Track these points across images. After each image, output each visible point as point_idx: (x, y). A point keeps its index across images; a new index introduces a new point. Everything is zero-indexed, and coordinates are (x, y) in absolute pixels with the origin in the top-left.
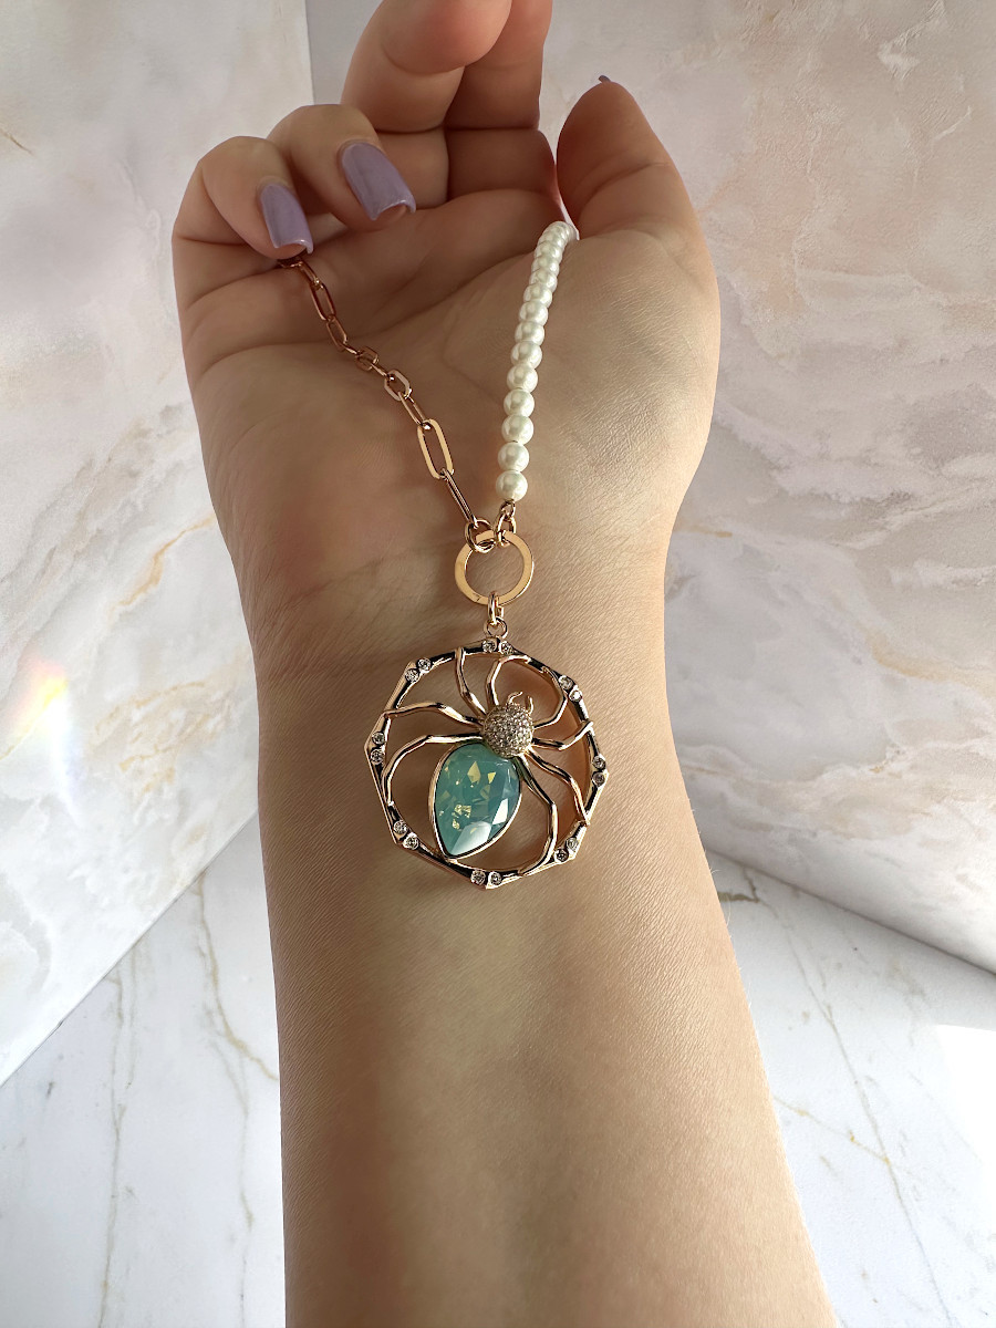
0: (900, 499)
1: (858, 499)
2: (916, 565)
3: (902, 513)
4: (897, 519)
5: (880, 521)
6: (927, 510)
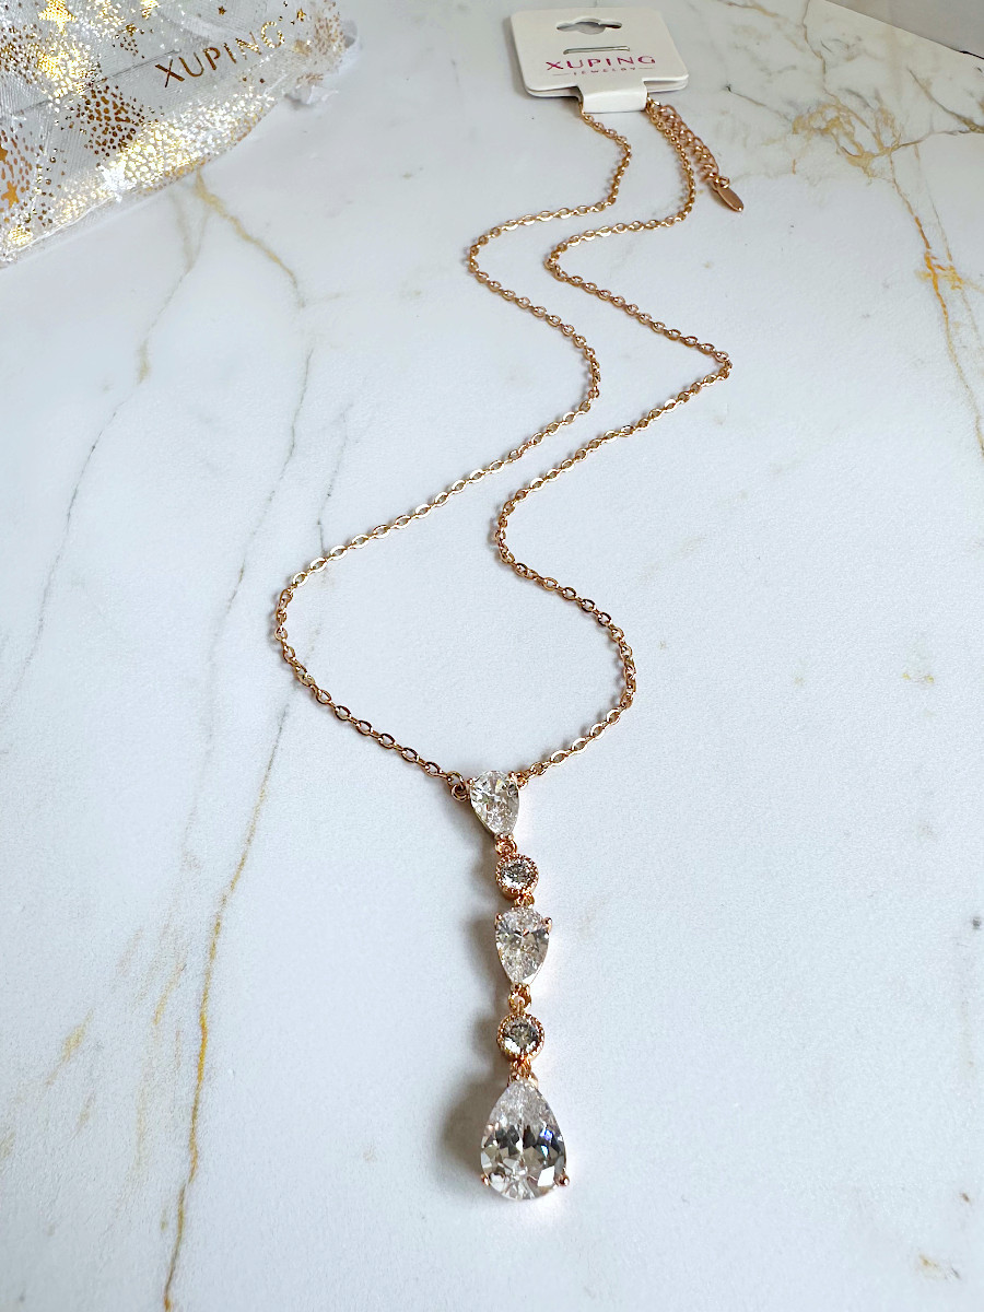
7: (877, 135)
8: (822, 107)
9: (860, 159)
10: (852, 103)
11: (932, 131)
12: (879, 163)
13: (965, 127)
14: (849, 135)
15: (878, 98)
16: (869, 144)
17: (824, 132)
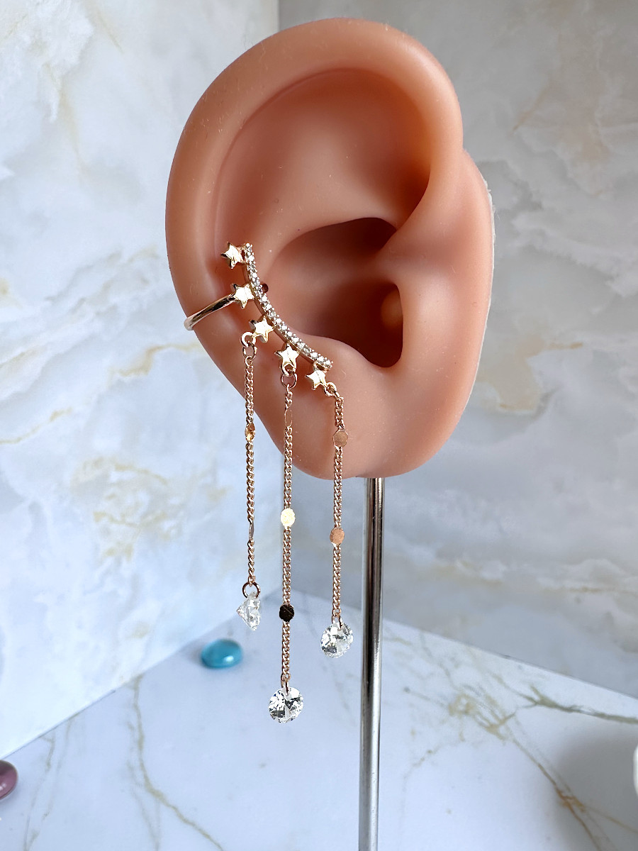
7: (492, 712)
8: (458, 698)
9: (491, 728)
10: (471, 694)
11: (517, 708)
12: (502, 730)
13: (530, 703)
14: (479, 713)
15: (481, 689)
16: (493, 720)
17: (466, 712)
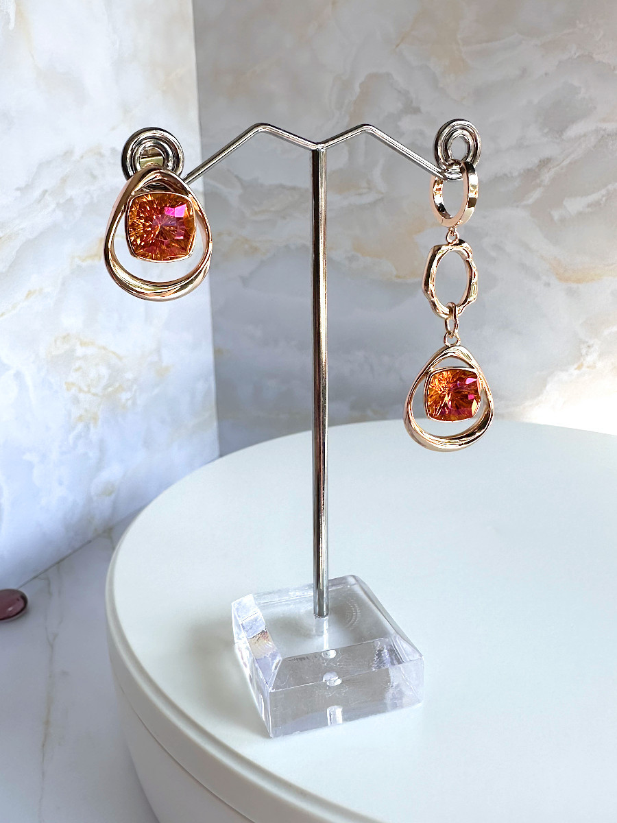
0: (545, 163)
1: (522, 171)
2: (564, 203)
3: (548, 172)
4: (546, 176)
5: (538, 181)
6: (561, 165)
